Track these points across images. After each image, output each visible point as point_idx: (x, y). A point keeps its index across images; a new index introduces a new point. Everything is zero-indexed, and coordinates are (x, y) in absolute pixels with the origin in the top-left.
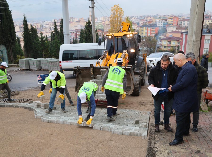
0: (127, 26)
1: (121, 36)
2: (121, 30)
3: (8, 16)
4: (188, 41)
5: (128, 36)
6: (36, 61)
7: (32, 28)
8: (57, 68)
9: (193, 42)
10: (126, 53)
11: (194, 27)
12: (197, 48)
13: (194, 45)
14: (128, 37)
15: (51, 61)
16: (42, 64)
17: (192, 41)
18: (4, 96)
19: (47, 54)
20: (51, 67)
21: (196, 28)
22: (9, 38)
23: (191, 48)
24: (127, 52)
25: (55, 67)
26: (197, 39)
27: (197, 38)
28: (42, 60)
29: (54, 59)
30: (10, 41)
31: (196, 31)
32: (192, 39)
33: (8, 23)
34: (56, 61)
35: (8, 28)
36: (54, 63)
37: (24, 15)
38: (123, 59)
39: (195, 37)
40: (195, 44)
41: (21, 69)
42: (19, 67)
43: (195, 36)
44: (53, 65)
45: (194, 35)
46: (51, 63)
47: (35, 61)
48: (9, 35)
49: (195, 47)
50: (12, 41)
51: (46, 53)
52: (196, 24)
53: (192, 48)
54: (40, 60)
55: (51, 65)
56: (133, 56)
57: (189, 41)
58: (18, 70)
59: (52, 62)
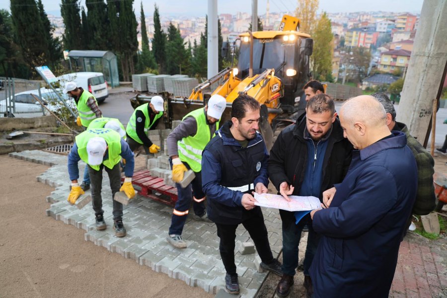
0: (293, 23)
1: (270, 39)
3: (128, 7)
4: (414, 54)
5: (285, 38)
6: (157, 78)
8: (186, 92)
9: (426, 58)
11: (436, 17)
12: (435, 74)
13: (430, 66)
14: (285, 42)
15: (177, 81)
16: (165, 85)
17: (424, 55)
20: (178, 91)
21: (440, 18)
22: (128, 41)
23: (419, 74)
25: (183, 91)
26: (439, 52)
27: (439, 49)
28: (166, 78)
29: (185, 77)
30: (129, 46)
31: (441, 28)
32: (426, 51)
33: (128, 17)
34: (185, 81)
35: (127, 25)
36: (182, 84)
37: (155, 5)
39: (436, 45)
40: (431, 65)
41: (135, 91)
42: (132, 87)
43: (436, 42)
44: (180, 87)
45: (432, 40)
46: (177, 84)
47: (155, 79)
48: (128, 37)
49: (431, 71)
50: (132, 46)
52: (443, 7)
53: (422, 74)
54: (163, 78)
55: (177, 87)
57: (417, 55)
58: (131, 92)
59: (179, 82)
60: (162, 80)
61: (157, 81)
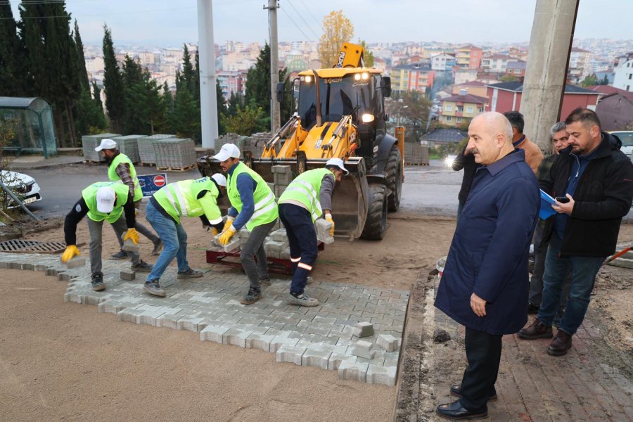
0: (355, 52)
1: (338, 78)
2: (340, 63)
3: (60, 27)
4: (527, 87)
5: (357, 77)
6: (125, 140)
7: (130, 63)
8: (176, 159)
9: (541, 91)
10: (348, 122)
11: (547, 46)
12: (551, 108)
13: (544, 100)
14: (356, 81)
15: (161, 143)
16: (140, 150)
17: (539, 88)
18: (11, 234)
19: (161, 126)
20: (163, 158)
21: (551, 48)
22: (64, 82)
23: (535, 110)
24: (351, 121)
25: (172, 159)
26: (554, 84)
27: (553, 80)
28: (141, 139)
29: (172, 137)
30: (66, 91)
31: (553, 58)
32: (541, 83)
33: (63, 44)
34: (174, 143)
35: (61, 57)
36: (170, 148)
37: (105, 27)
38: (341, 138)
39: (549, 77)
40: (547, 99)
41: (88, 161)
42: (83, 155)
43: (549, 73)
44: (166, 153)
45: (545, 70)
46: (161, 148)
47: (123, 142)
48: (64, 76)
49: (547, 106)
50: (71, 91)
51: (159, 123)
52: (553, 35)
53: (538, 109)
54: (136, 139)
55: (162, 153)
56: (367, 132)
57: (531, 88)
58: (81, 163)
59: (164, 145)
60: (135, 142)
61: (126, 144)
